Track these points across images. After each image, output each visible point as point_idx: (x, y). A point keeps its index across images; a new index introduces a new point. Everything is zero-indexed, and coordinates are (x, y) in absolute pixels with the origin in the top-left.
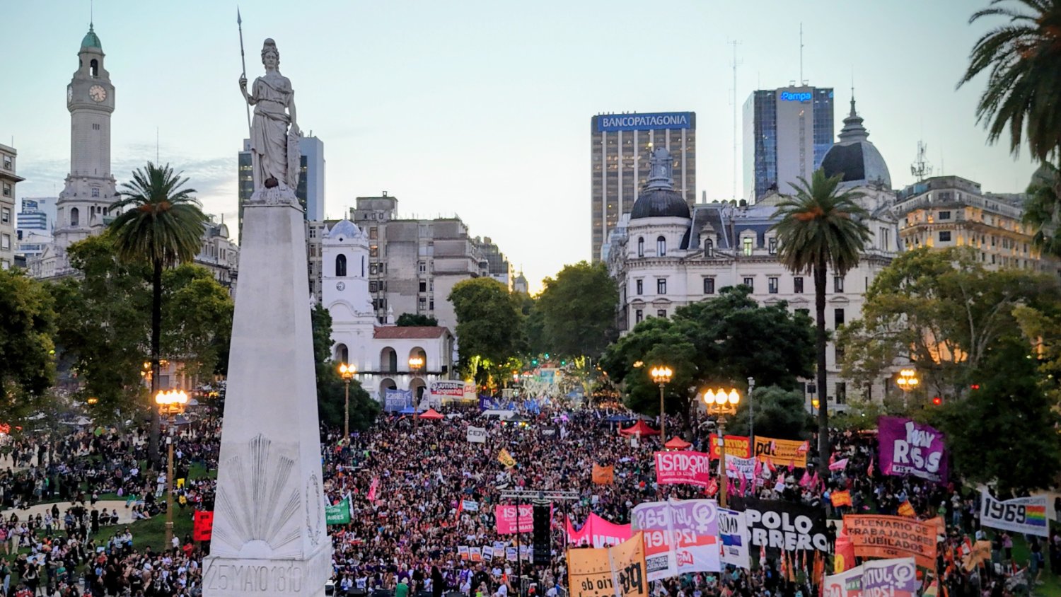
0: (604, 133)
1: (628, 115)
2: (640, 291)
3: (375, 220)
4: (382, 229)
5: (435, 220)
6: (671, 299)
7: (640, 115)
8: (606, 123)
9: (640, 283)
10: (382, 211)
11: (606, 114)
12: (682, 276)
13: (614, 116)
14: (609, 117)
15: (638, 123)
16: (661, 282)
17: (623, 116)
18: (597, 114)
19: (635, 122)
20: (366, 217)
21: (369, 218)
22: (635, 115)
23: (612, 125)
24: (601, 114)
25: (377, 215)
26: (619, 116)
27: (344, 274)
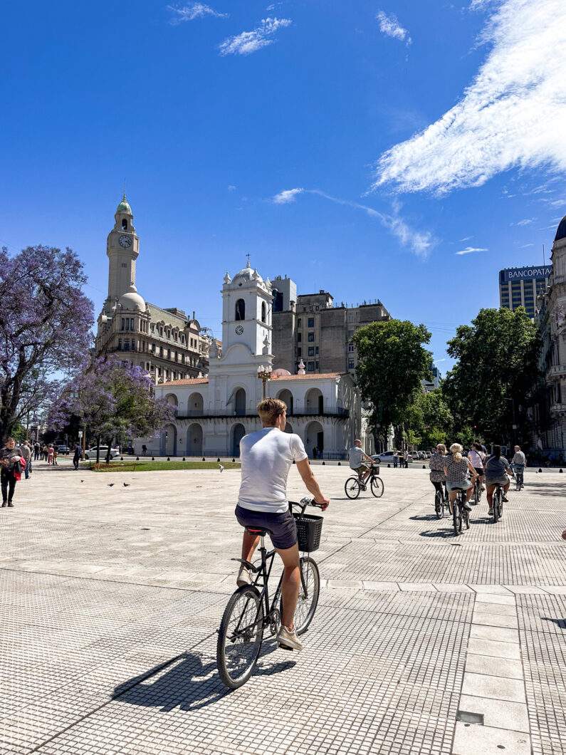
0: (510, 282)
1: (528, 269)
3: (312, 311)
4: (317, 319)
5: (360, 306)
7: (537, 268)
8: (511, 275)
10: (318, 304)
11: (510, 268)
13: (517, 270)
14: (513, 270)
15: (536, 274)
17: (523, 269)
18: (503, 269)
19: (533, 273)
20: (305, 309)
21: (308, 310)
22: (533, 268)
23: (515, 276)
24: (507, 269)
25: (314, 308)
26: (520, 270)
27: (243, 318)
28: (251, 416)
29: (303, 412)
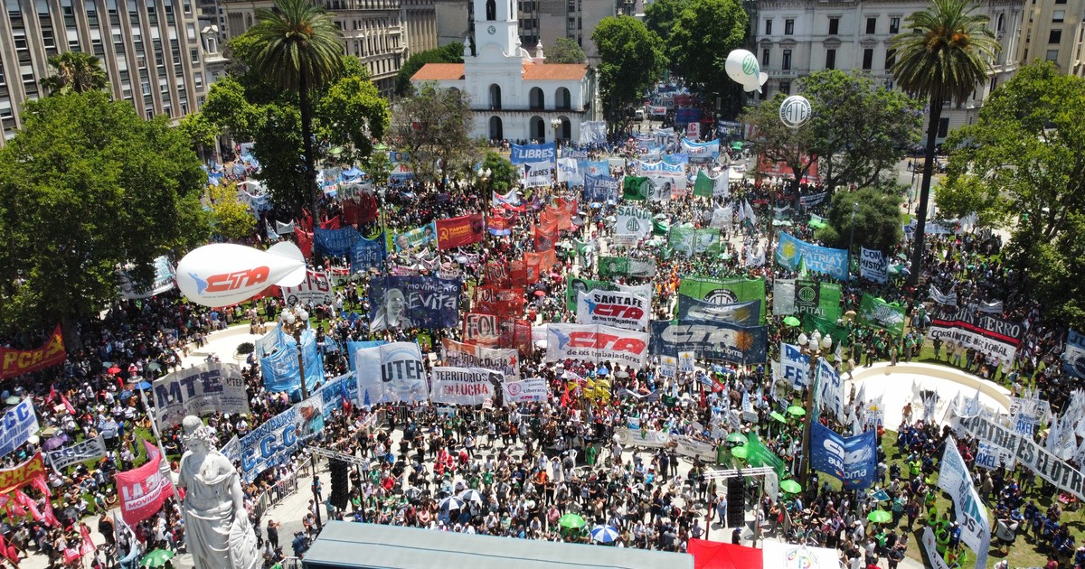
2: (768, 31)
6: (797, 39)
9: (769, 23)
12: (810, 15)
16: (789, 24)
27: (494, 19)
28: (508, 111)
29: (553, 108)
